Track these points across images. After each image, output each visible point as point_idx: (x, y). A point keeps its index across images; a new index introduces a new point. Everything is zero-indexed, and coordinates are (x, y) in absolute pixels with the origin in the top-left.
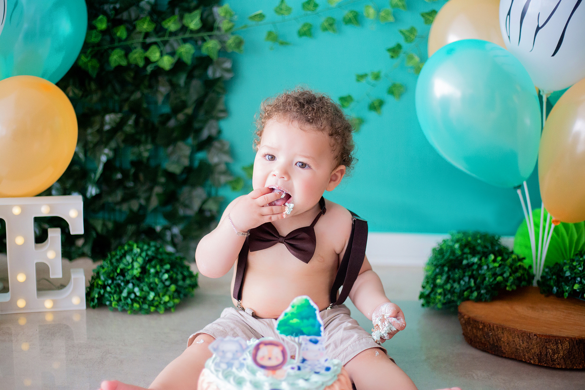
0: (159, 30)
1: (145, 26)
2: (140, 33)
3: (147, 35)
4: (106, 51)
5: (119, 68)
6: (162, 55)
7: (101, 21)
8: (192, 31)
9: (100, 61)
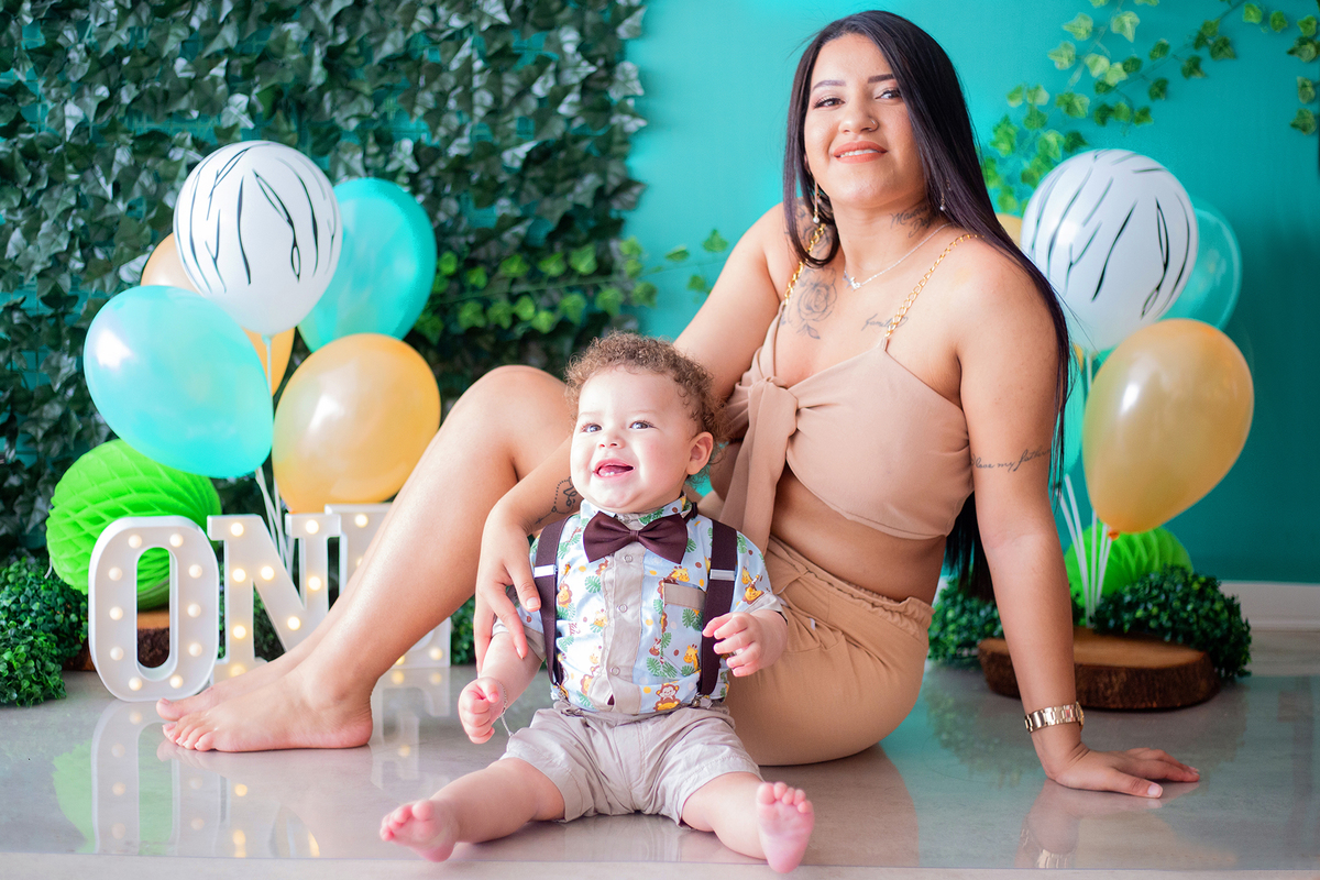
0: (534, 275)
1: (515, 268)
2: (504, 278)
3: (514, 281)
4: (453, 305)
5: (473, 331)
6: (537, 310)
7: (448, 261)
8: (582, 276)
9: (443, 319)
